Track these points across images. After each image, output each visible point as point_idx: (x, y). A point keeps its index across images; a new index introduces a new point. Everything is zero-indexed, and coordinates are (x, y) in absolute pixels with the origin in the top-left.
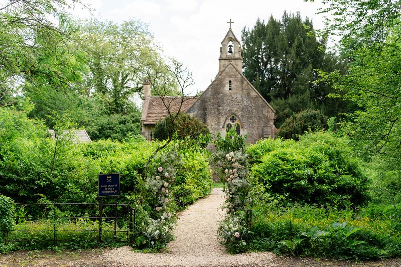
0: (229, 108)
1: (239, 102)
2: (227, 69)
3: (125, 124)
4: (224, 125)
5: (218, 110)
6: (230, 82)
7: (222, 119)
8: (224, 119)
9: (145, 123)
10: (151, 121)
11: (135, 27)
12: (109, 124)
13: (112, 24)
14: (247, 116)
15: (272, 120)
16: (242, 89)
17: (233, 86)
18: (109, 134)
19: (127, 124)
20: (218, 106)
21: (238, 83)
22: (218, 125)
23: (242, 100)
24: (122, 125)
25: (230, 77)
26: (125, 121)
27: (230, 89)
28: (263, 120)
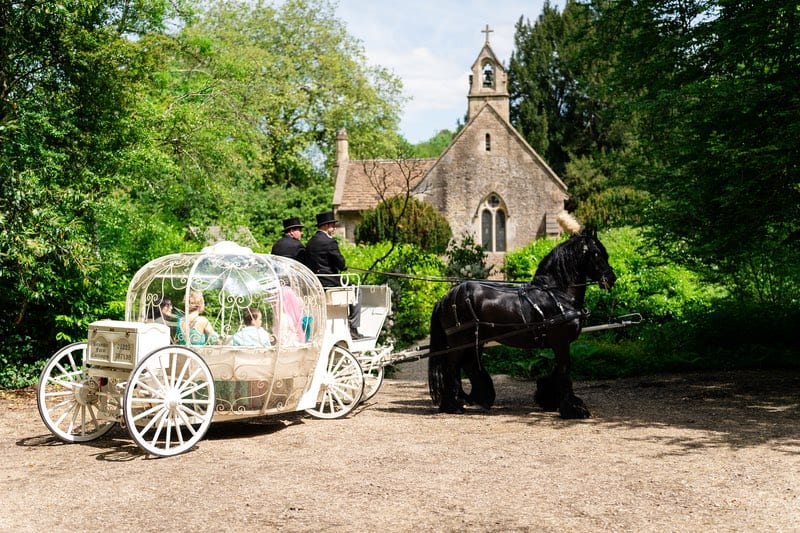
0: (485, 183)
1: (503, 172)
2: (481, 114)
3: (299, 206)
4: (477, 213)
5: (468, 186)
6: (488, 136)
7: (475, 202)
8: (478, 202)
9: (340, 208)
10: (349, 206)
11: (308, 10)
12: (269, 208)
13: (264, 6)
14: (518, 195)
15: (560, 202)
16: (510, 149)
17: (492, 143)
18: (271, 226)
19: (303, 208)
20: (467, 179)
21: (502, 138)
22: (468, 213)
23: (509, 169)
24: (294, 209)
25: (488, 127)
26: (299, 202)
27: (488, 149)
28: (546, 202)
